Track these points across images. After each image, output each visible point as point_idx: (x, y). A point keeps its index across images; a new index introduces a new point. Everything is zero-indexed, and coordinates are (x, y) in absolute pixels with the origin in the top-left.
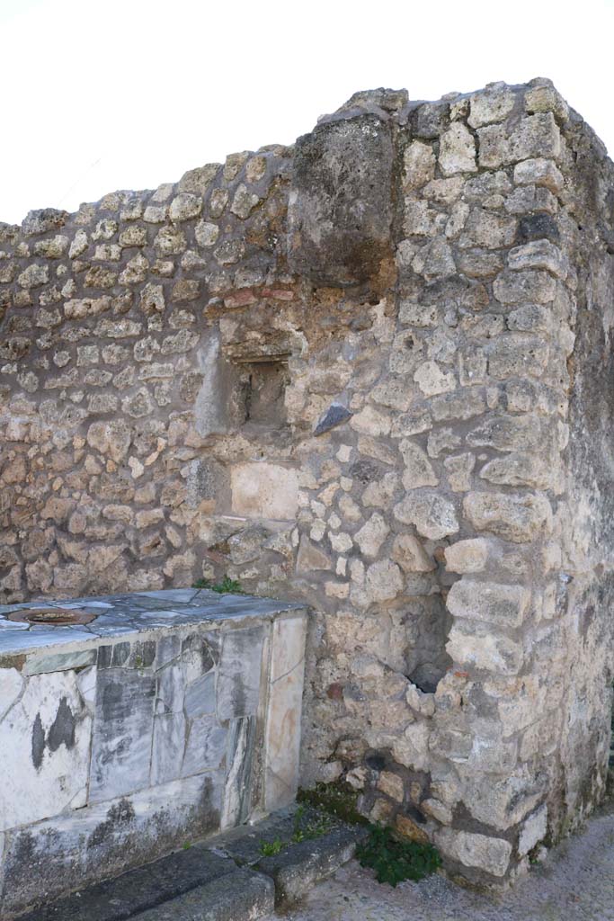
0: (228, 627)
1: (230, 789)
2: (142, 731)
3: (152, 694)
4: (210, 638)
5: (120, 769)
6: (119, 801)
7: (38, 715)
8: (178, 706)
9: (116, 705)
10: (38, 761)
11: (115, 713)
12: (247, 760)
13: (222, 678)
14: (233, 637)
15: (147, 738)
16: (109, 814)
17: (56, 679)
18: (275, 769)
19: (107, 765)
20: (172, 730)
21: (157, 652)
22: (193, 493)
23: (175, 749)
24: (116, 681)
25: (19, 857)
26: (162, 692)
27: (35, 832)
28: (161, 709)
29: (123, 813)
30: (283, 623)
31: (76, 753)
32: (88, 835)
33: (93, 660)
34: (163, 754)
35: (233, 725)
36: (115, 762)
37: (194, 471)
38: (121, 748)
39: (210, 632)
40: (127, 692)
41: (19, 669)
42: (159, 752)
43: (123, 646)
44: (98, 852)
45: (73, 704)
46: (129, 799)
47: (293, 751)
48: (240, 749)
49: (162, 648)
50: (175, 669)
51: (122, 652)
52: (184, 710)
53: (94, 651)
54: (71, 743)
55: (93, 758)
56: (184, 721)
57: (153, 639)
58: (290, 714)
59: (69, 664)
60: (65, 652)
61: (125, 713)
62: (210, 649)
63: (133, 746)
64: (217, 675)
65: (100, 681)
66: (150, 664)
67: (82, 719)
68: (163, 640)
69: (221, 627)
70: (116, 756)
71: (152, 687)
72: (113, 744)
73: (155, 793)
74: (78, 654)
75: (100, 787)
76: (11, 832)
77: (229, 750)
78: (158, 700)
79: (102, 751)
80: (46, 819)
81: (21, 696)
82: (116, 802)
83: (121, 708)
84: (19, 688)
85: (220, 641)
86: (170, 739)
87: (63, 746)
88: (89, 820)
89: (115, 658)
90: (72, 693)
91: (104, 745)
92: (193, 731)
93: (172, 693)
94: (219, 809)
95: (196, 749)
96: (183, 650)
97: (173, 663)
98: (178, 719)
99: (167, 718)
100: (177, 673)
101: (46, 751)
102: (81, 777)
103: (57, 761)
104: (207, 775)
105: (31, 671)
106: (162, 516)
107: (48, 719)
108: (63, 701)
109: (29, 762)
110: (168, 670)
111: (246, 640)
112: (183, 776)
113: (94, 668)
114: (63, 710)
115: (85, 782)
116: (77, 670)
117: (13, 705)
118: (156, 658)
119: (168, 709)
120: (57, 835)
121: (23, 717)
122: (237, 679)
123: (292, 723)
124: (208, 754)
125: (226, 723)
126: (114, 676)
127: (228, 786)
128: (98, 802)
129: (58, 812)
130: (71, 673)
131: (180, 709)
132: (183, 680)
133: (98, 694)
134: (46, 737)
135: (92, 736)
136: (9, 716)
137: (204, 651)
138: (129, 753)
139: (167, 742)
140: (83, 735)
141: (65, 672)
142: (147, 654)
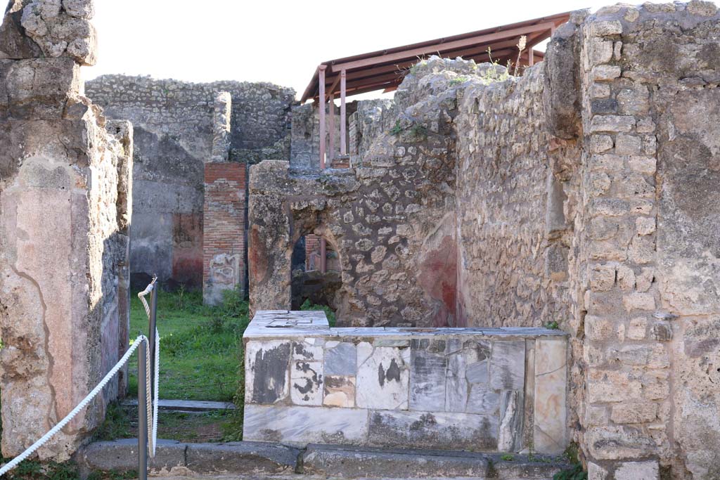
0: (496, 339)
1: (504, 429)
2: (439, 383)
3: (444, 366)
4: (482, 343)
5: (426, 398)
6: (426, 413)
7: (381, 364)
8: (461, 375)
9: (422, 367)
10: (382, 383)
11: (422, 371)
12: (516, 416)
13: (493, 367)
14: (500, 345)
15: (442, 387)
16: (421, 418)
17: (389, 350)
18: (543, 428)
19: (419, 394)
20: (458, 386)
21: (446, 346)
22: (546, 268)
23: (461, 397)
24: (422, 356)
25: (375, 421)
26: (450, 366)
27: (382, 414)
28: (450, 374)
29: (429, 420)
30: (543, 342)
31: (401, 385)
32: (409, 424)
33: (409, 344)
34: (453, 397)
35: (504, 394)
36: (423, 394)
37: (547, 254)
38: (426, 388)
39: (482, 340)
40: (428, 362)
41: (371, 343)
42: (450, 395)
43: (427, 340)
44: (415, 433)
45: (399, 362)
46: (433, 414)
47: (559, 421)
48: (510, 408)
49: (449, 345)
50: (459, 356)
51: (425, 343)
52: (466, 378)
53: (409, 341)
54: (398, 379)
55: (411, 389)
56: (466, 384)
57: (443, 339)
58: (555, 399)
59: (395, 344)
60: (393, 339)
61: (427, 372)
62: (483, 349)
63: (434, 389)
64: (488, 364)
65: (412, 355)
66: (443, 351)
67: (404, 370)
68: (450, 341)
69: (491, 339)
70: (423, 391)
71: (444, 363)
72: (422, 385)
73: (449, 415)
74: (400, 341)
75: (415, 404)
76: (371, 410)
77: (502, 407)
78: (448, 370)
79: (415, 387)
80: (387, 410)
81: (372, 354)
82: (425, 414)
83: (425, 369)
84: (371, 351)
85: (490, 346)
86: (457, 391)
87: (394, 380)
88: (409, 417)
89: (421, 345)
90: (397, 357)
91: (416, 385)
92: (472, 390)
93: (457, 368)
94: (496, 438)
95: (476, 400)
96: (464, 347)
97: (457, 352)
98: (462, 381)
99: (455, 379)
100: (460, 358)
101: (386, 380)
102: (404, 396)
103: (391, 385)
104: (485, 416)
105: (377, 345)
106: (539, 283)
107: (386, 366)
108: (393, 360)
109: (378, 383)
110: (454, 356)
111: (511, 348)
112: (467, 412)
113: (409, 348)
114: (393, 364)
115: (407, 399)
116: (400, 348)
117: (369, 357)
118: (446, 349)
119: (455, 376)
120: (393, 419)
121: (373, 363)
122: (505, 368)
123: (557, 404)
124: (485, 405)
125: (498, 391)
126: (421, 354)
127: (502, 427)
128: (415, 411)
129: (393, 408)
130: (397, 349)
131: (463, 376)
132: (464, 362)
133: (411, 361)
134: (385, 374)
135: (409, 379)
136: (367, 361)
137: (478, 349)
138: (431, 392)
139: (455, 392)
140: (404, 377)
141: (394, 348)
142: (440, 346)
